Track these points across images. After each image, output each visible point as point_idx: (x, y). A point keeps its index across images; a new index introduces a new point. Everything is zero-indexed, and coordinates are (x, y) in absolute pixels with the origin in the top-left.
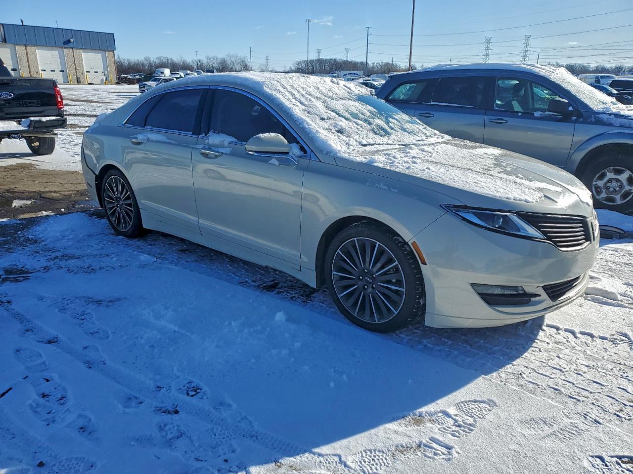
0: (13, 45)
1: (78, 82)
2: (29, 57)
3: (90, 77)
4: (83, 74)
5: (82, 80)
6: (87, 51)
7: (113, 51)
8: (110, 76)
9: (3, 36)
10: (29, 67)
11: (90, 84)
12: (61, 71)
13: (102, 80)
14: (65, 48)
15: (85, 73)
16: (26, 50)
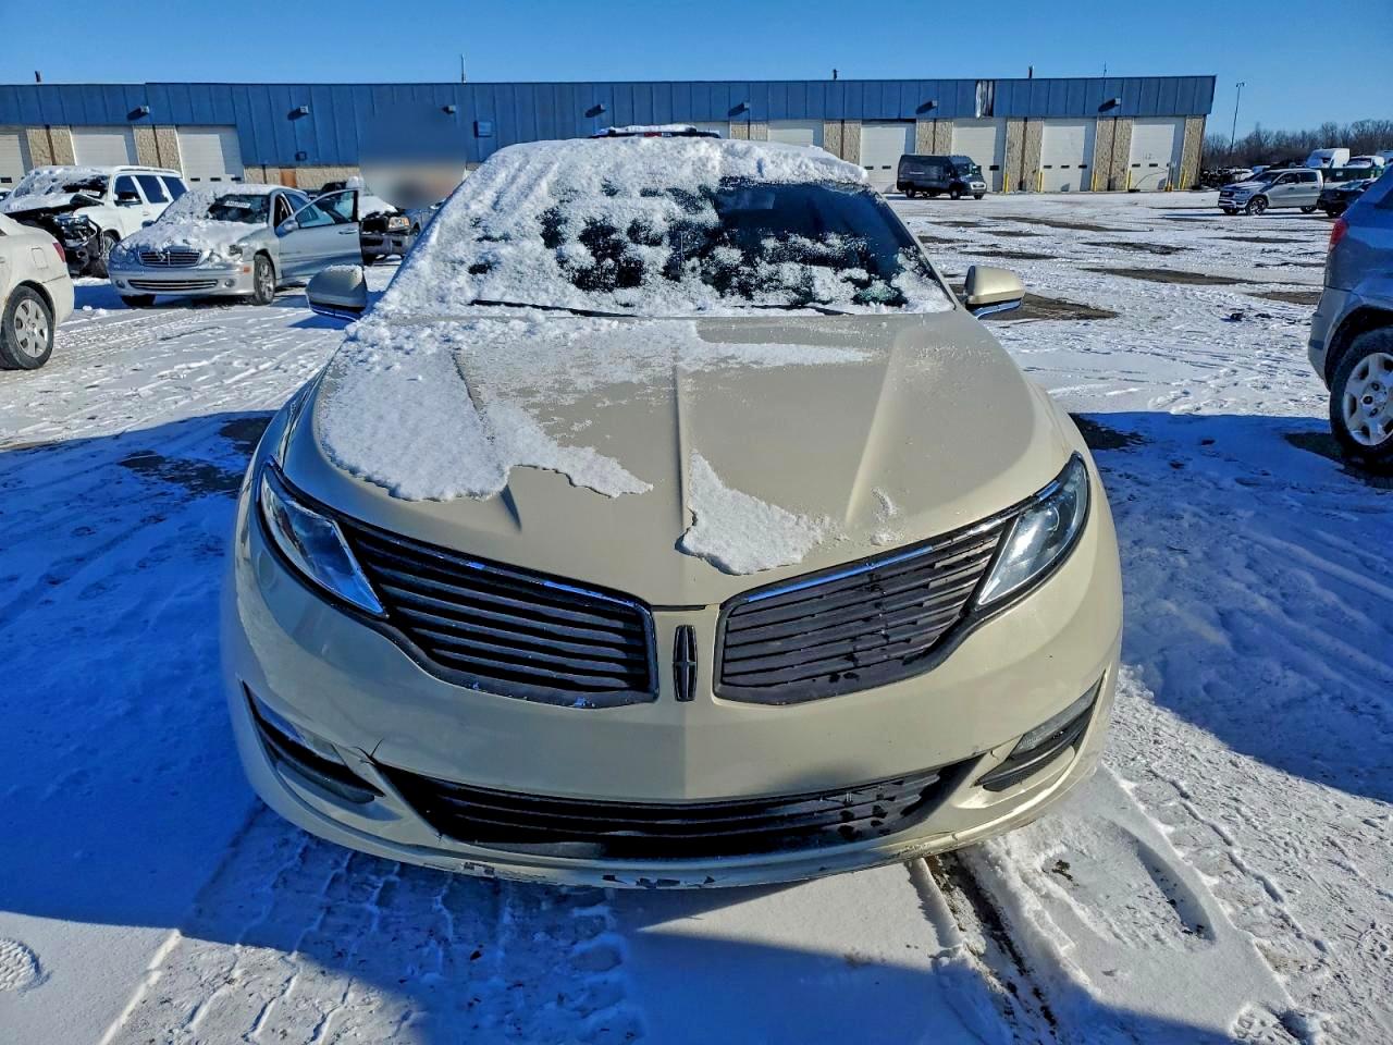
0: (1002, 120)
1: (1110, 188)
2: (1028, 142)
3: (1135, 177)
4: (1123, 170)
5: (1118, 183)
6: (1145, 120)
7: (1205, 116)
8: (1181, 172)
9: (990, 103)
10: (1023, 161)
11: (1132, 191)
12: (1080, 167)
13: (1162, 182)
14: (1102, 118)
15: (1130, 168)
16: (1025, 129)
